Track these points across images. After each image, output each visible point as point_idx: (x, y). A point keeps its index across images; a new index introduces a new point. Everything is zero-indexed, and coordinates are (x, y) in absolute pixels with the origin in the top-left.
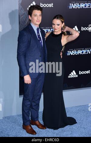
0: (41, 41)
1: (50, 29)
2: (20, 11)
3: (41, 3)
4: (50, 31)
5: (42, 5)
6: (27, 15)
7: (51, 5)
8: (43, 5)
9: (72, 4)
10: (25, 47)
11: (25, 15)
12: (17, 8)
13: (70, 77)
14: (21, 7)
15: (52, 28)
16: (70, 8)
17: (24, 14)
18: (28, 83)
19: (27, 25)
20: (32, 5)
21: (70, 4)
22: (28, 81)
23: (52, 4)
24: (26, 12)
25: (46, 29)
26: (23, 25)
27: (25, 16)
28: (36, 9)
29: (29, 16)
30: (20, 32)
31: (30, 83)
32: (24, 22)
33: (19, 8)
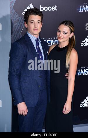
0: (42, 57)
1: (54, 41)
2: (13, 16)
3: (41, 6)
4: (54, 42)
5: (42, 9)
6: (22, 23)
7: (54, 8)
8: (44, 9)
9: (83, 6)
10: (19, 64)
11: (19, 22)
12: (9, 12)
13: (82, 106)
14: (14, 11)
15: (56, 39)
16: (80, 11)
17: (18, 20)
18: (24, 114)
19: (21, 36)
20: (28, 8)
21: (81, 6)
22: (23, 111)
23: (56, 7)
24: (20, 18)
25: (47, 41)
26: (17, 35)
27: (19, 24)
28: (33, 14)
29: (25, 23)
30: (12, 44)
31: (26, 113)
32: (19, 31)
33: (11, 12)
